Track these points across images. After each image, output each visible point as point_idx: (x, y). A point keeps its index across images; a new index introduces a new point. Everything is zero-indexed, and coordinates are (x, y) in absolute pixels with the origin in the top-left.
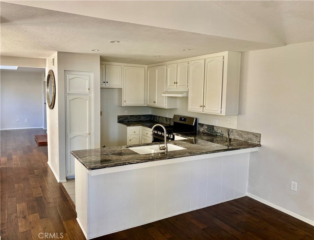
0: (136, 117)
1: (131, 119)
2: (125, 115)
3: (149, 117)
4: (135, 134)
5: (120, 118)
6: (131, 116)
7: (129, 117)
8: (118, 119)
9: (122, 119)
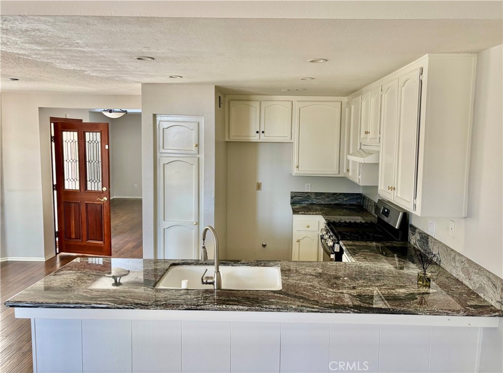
0: (328, 197)
1: (317, 199)
2: (306, 191)
3: (357, 199)
4: (308, 229)
5: (295, 196)
6: (318, 194)
7: (313, 196)
8: (292, 198)
9: (299, 198)
